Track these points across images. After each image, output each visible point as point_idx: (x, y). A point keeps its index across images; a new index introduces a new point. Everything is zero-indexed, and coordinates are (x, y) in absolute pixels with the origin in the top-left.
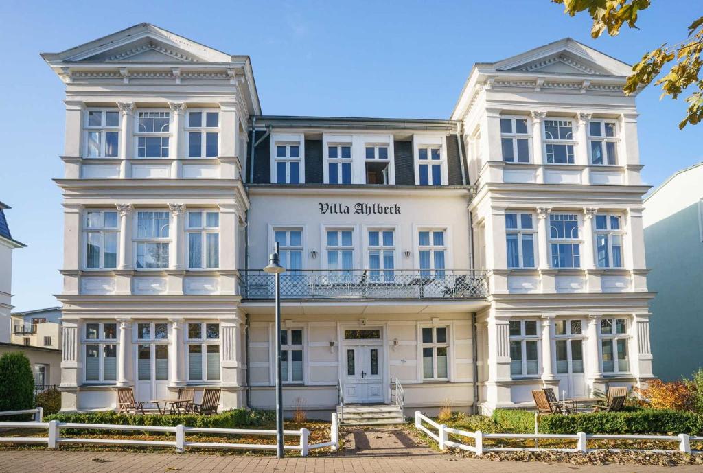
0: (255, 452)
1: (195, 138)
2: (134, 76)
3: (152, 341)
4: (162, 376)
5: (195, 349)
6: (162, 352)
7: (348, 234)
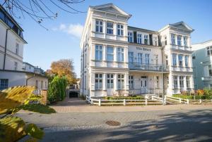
0: (137, 105)
1: (119, 30)
2: (107, 14)
3: (110, 79)
4: (112, 87)
5: (119, 81)
6: (112, 81)
7: (141, 54)
